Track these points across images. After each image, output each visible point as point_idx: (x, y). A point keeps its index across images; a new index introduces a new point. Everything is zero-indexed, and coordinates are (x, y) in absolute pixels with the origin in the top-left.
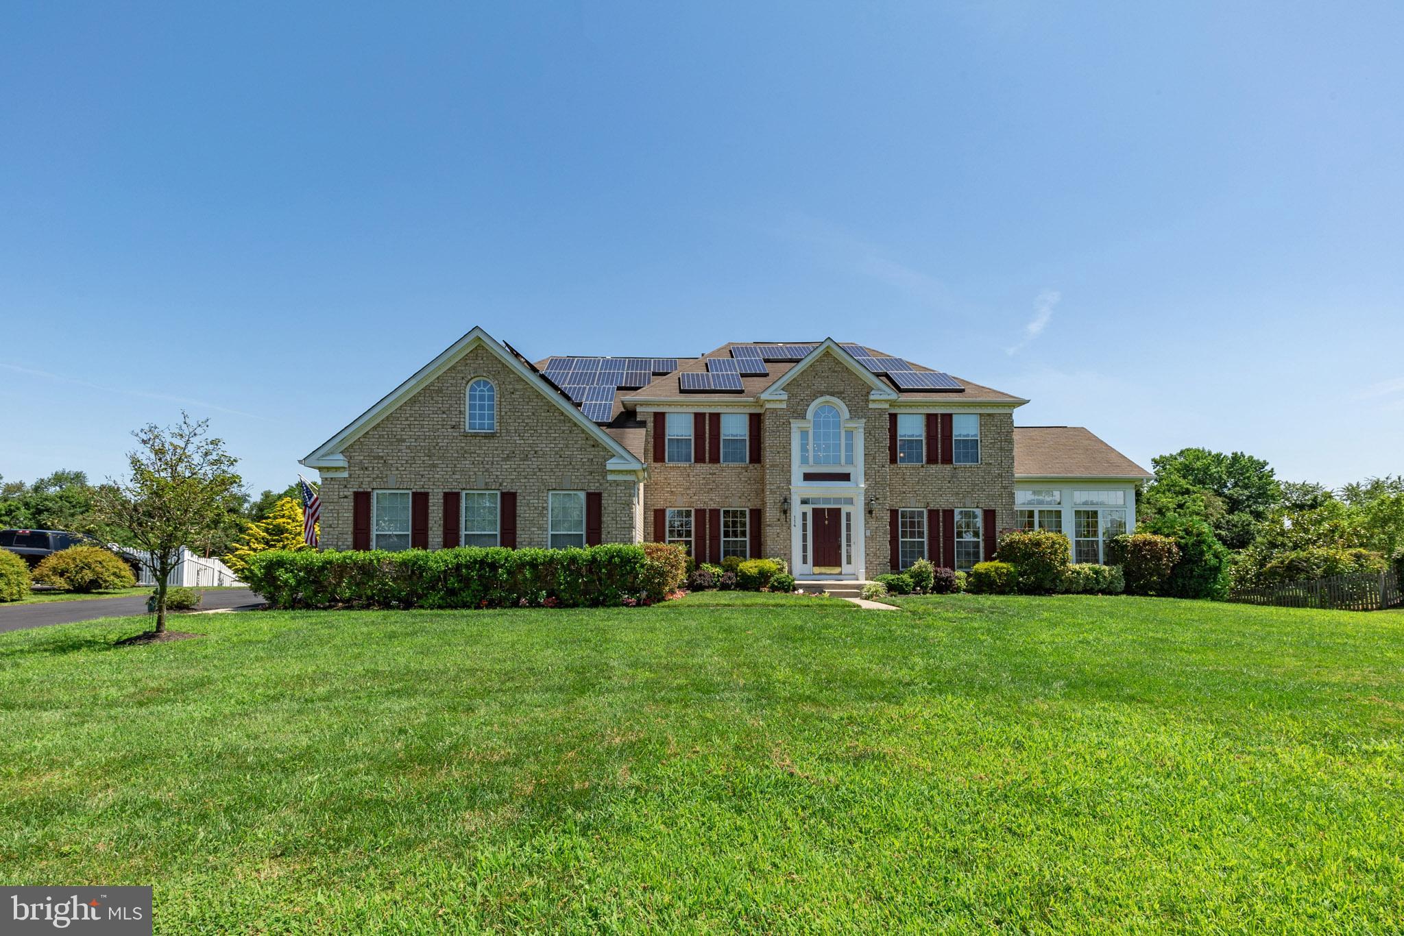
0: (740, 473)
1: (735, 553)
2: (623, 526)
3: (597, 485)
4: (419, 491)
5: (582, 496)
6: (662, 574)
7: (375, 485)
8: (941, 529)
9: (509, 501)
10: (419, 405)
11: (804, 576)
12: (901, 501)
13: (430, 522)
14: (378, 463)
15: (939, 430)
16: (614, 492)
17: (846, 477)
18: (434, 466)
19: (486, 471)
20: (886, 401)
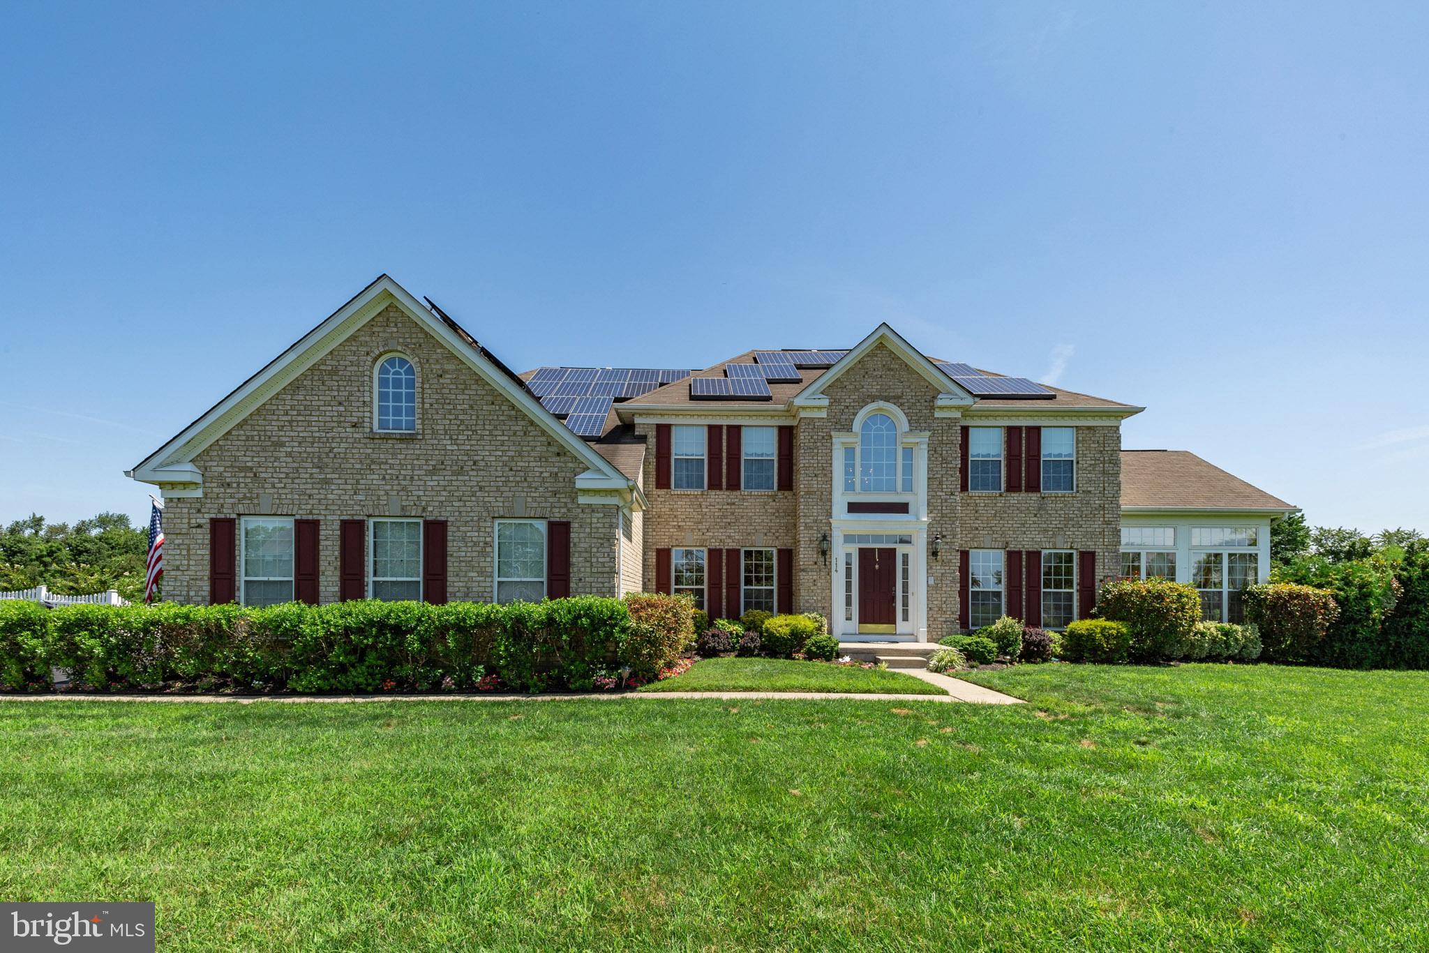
0: (765, 504)
1: (758, 606)
2: (600, 570)
3: (563, 510)
4: (305, 517)
5: (542, 526)
6: (653, 642)
7: (241, 509)
8: (1024, 576)
9: (436, 534)
10: (304, 392)
11: (848, 637)
12: (972, 539)
13: (321, 563)
14: (245, 477)
15: (1024, 448)
16: (588, 521)
17: (903, 508)
18: (327, 482)
19: (403, 490)
20: (958, 408)
